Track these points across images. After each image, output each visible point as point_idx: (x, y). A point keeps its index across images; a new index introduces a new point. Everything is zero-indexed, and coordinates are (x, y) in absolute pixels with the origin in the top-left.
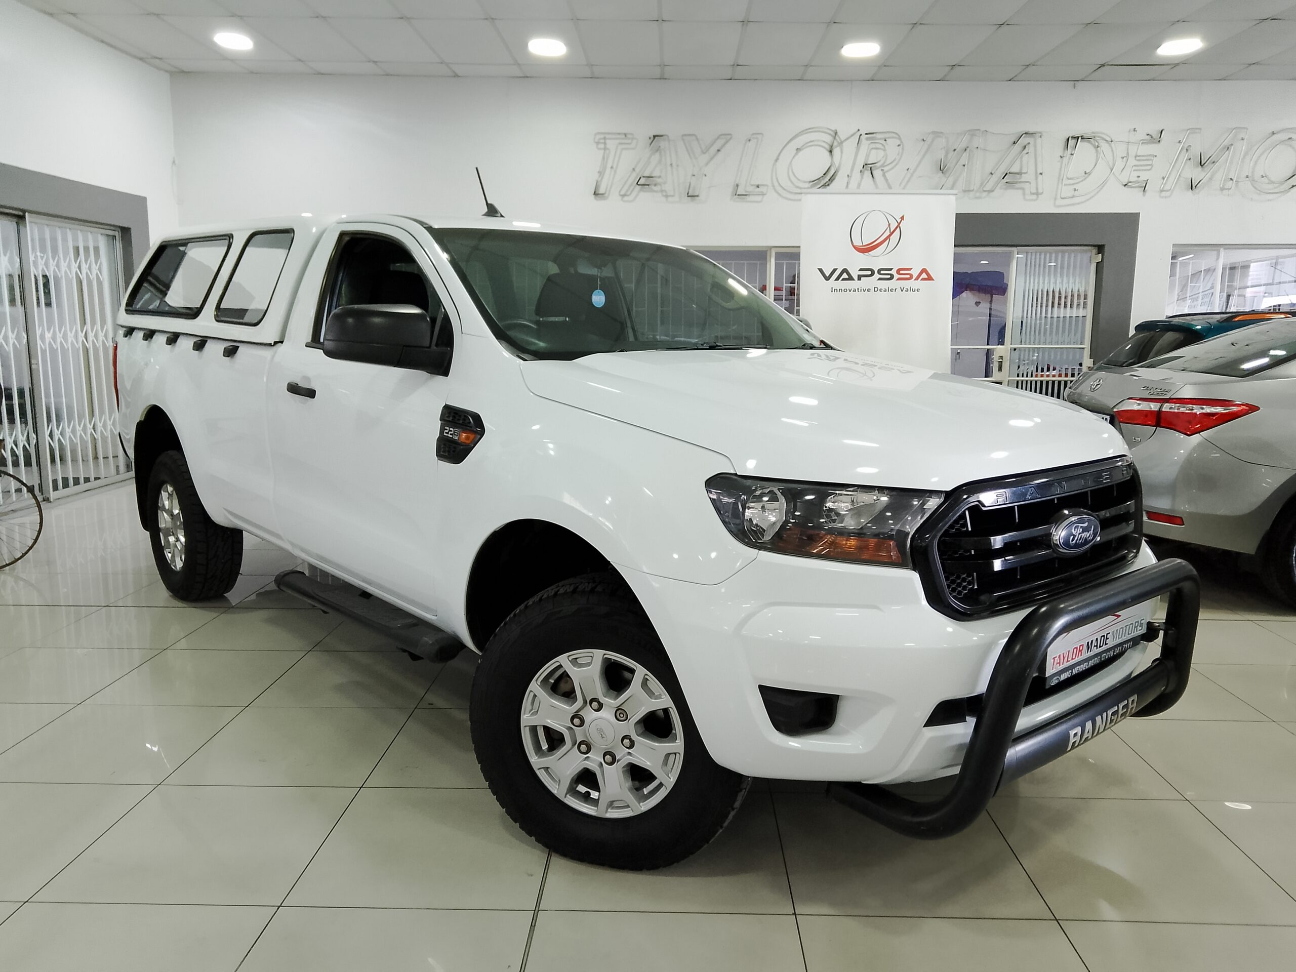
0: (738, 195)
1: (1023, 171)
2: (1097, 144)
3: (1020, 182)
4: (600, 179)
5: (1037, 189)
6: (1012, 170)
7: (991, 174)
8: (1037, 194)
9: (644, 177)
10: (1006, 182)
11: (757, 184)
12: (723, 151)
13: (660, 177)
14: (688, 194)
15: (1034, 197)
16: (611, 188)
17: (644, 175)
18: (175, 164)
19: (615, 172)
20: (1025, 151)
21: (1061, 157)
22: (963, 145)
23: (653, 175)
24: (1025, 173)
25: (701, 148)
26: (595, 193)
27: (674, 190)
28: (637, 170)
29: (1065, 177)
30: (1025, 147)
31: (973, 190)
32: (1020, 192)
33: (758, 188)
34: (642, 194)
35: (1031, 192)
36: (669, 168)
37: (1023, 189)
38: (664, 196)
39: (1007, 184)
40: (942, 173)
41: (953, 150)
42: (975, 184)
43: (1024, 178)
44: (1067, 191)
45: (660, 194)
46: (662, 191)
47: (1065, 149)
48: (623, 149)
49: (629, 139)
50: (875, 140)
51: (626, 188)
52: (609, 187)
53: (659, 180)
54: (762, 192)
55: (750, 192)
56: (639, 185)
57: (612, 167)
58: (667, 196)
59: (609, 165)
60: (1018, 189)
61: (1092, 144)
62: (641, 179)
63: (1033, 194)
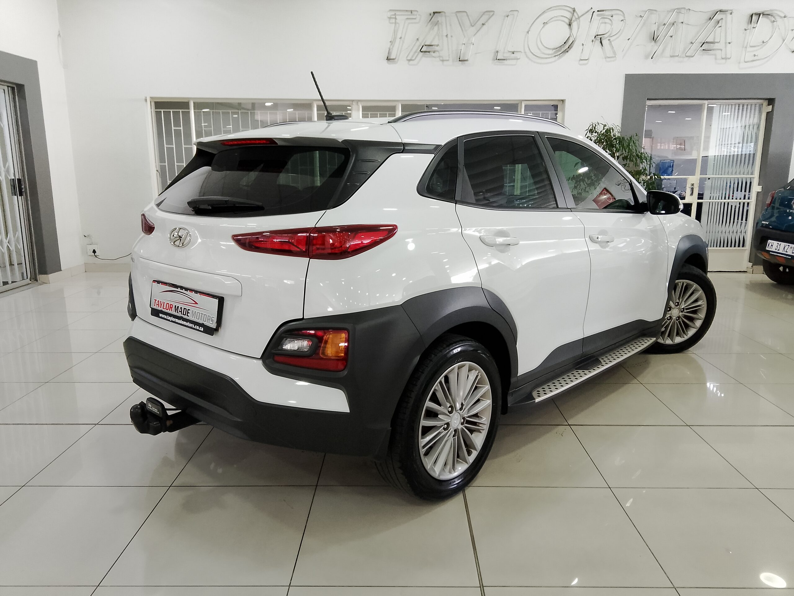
0: (498, 60)
1: (716, 41)
2: (773, 19)
3: (714, 50)
4: (391, 47)
5: (726, 55)
6: (707, 40)
7: (692, 43)
8: (726, 59)
9: (425, 45)
10: (703, 50)
11: (513, 51)
12: (486, 24)
13: (438, 45)
14: (459, 59)
15: (724, 61)
16: (399, 55)
17: (425, 44)
18: (60, 37)
19: (403, 42)
20: (719, 25)
21: (746, 30)
22: (671, 20)
23: (432, 44)
24: (718, 42)
25: (470, 23)
26: (388, 59)
27: (449, 55)
28: (420, 40)
29: (748, 46)
30: (718, 22)
31: (677, 56)
32: (714, 57)
33: (513, 54)
34: (424, 59)
35: (721, 57)
36: (445, 38)
37: (715, 55)
38: (441, 60)
39: (704, 51)
40: (655, 42)
41: (663, 24)
42: (679, 51)
43: (716, 46)
44: (749, 57)
45: (438, 59)
46: (439, 57)
47: (748, 24)
48: (409, 23)
49: (414, 15)
50: (604, 16)
51: (411, 54)
52: (398, 54)
53: (437, 48)
54: (516, 57)
55: (508, 57)
56: (421, 52)
57: (401, 38)
58: (443, 61)
59: (399, 36)
60: (712, 55)
61: (770, 20)
62: (423, 47)
63: (723, 59)
